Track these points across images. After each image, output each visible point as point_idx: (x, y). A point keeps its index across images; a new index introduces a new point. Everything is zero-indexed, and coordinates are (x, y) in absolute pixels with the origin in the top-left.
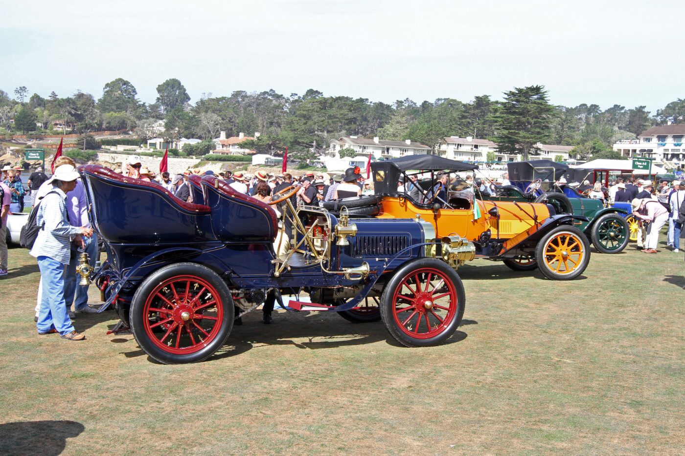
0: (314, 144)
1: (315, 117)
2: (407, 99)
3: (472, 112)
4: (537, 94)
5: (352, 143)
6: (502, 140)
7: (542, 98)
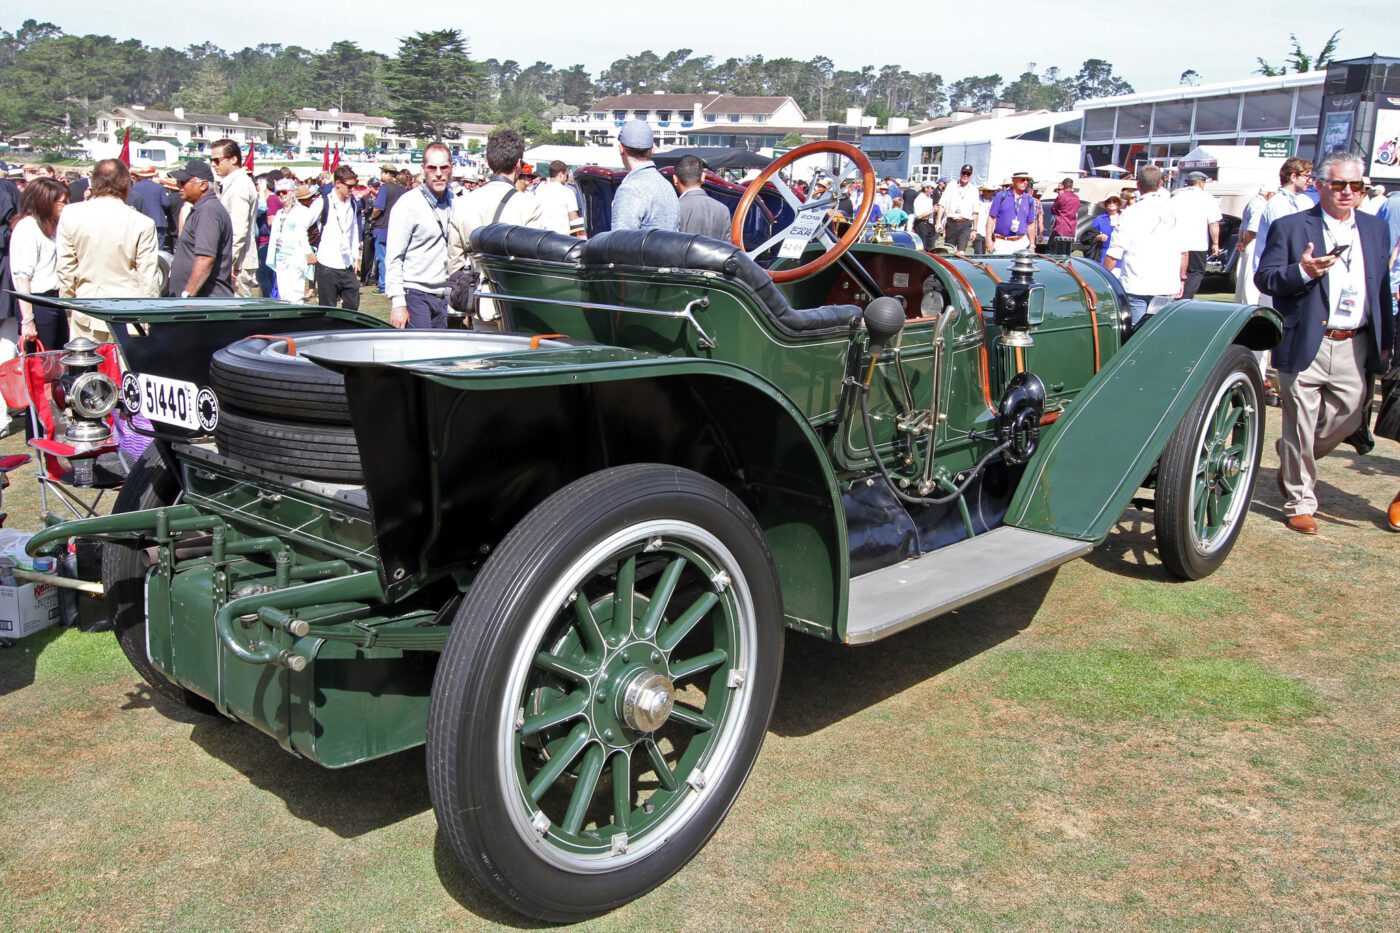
0: (67, 119)
1: (65, 71)
2: (208, 42)
3: (334, 68)
4: (451, 43)
5: (137, 118)
6: (402, 115)
7: (458, 50)
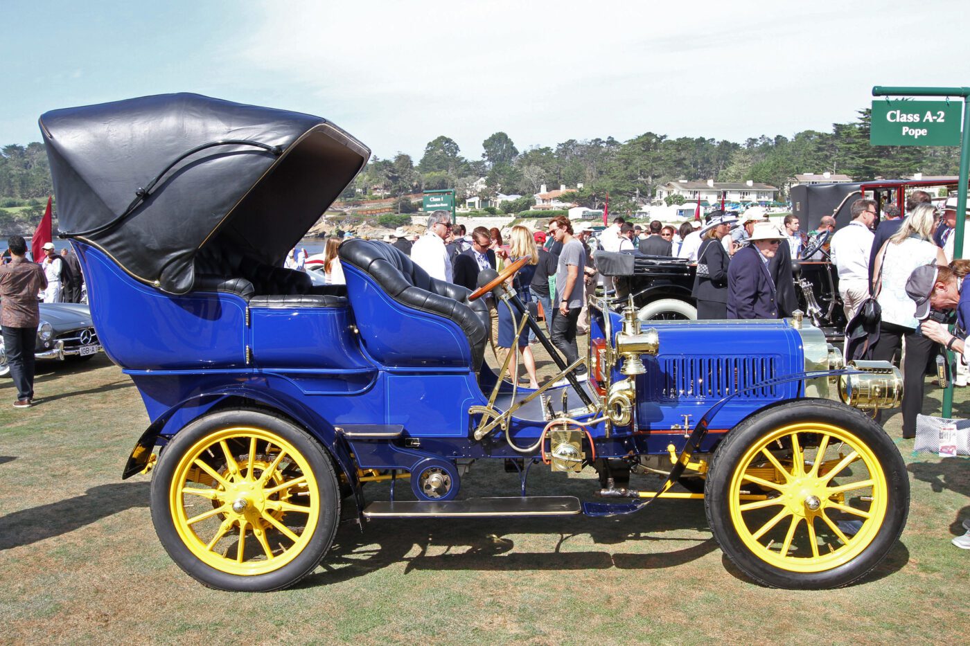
0: (637, 192)
1: (638, 161)
2: (763, 136)
3: (830, 142)
5: (681, 188)
6: (857, 172)
